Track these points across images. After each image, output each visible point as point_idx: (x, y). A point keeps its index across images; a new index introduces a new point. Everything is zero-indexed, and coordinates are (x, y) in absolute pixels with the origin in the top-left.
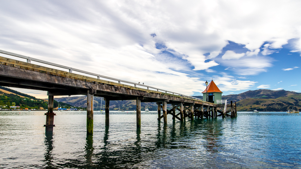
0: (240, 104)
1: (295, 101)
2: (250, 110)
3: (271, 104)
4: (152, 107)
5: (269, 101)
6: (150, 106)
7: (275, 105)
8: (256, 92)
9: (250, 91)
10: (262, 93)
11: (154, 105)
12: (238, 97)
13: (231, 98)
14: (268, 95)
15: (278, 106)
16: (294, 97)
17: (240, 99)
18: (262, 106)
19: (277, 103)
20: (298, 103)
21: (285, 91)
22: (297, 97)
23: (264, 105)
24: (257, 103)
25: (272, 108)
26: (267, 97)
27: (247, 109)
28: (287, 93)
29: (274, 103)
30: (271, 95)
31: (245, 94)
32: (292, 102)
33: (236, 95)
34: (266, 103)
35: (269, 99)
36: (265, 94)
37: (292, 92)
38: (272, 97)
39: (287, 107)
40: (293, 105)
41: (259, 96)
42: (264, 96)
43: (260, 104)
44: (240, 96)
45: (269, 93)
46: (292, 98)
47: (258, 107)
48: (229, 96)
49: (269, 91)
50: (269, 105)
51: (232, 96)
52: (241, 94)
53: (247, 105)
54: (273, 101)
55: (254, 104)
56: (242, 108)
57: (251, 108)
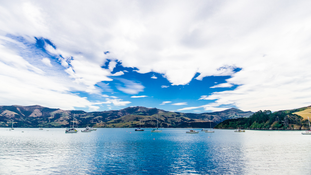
0: (122, 120)
1: (165, 118)
2: (132, 126)
3: (148, 121)
4: (17, 123)
5: (146, 118)
6: (15, 121)
7: (150, 122)
8: (135, 108)
9: (129, 107)
10: (139, 110)
11: (21, 120)
12: (119, 113)
13: (113, 114)
14: (143, 112)
15: (153, 122)
16: (164, 115)
17: (120, 115)
18: (141, 122)
19: (153, 120)
20: (167, 120)
21: (157, 109)
22: (166, 115)
23: (142, 122)
24: (137, 119)
25: (149, 124)
26: (143, 113)
27: (129, 125)
28: (158, 111)
29: (150, 119)
30: (146, 113)
31: (125, 110)
32: (163, 119)
33: (117, 111)
34: (144, 120)
35: (146, 116)
36: (141, 111)
37: (162, 110)
38: (147, 114)
39: (160, 123)
40: (164, 122)
41: (137, 113)
42: (141, 113)
43: (139, 121)
44: (121, 112)
45: (145, 110)
46: (163, 116)
47: (138, 124)
48: (110, 112)
49: (145, 108)
50: (147, 121)
51: (114, 111)
52: (122, 110)
53: (128, 121)
54: (149, 118)
55: (135, 120)
56: (124, 124)
57: (132, 125)
